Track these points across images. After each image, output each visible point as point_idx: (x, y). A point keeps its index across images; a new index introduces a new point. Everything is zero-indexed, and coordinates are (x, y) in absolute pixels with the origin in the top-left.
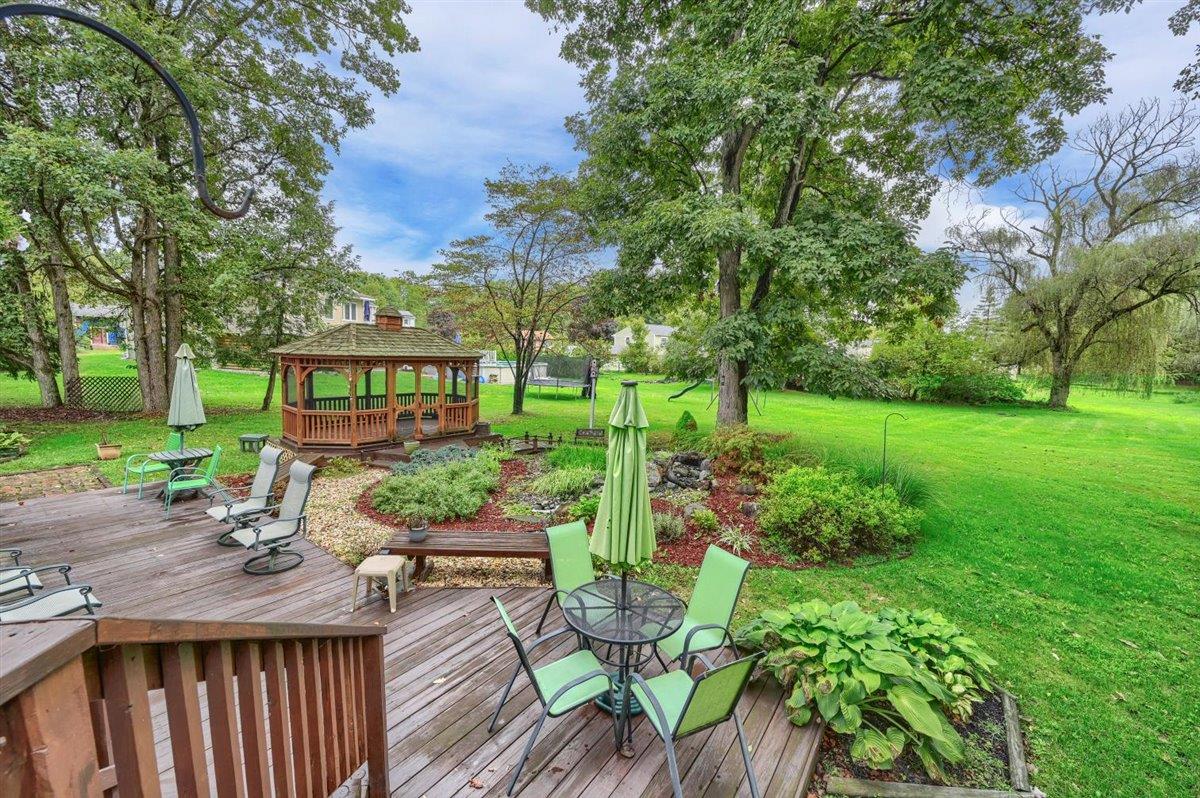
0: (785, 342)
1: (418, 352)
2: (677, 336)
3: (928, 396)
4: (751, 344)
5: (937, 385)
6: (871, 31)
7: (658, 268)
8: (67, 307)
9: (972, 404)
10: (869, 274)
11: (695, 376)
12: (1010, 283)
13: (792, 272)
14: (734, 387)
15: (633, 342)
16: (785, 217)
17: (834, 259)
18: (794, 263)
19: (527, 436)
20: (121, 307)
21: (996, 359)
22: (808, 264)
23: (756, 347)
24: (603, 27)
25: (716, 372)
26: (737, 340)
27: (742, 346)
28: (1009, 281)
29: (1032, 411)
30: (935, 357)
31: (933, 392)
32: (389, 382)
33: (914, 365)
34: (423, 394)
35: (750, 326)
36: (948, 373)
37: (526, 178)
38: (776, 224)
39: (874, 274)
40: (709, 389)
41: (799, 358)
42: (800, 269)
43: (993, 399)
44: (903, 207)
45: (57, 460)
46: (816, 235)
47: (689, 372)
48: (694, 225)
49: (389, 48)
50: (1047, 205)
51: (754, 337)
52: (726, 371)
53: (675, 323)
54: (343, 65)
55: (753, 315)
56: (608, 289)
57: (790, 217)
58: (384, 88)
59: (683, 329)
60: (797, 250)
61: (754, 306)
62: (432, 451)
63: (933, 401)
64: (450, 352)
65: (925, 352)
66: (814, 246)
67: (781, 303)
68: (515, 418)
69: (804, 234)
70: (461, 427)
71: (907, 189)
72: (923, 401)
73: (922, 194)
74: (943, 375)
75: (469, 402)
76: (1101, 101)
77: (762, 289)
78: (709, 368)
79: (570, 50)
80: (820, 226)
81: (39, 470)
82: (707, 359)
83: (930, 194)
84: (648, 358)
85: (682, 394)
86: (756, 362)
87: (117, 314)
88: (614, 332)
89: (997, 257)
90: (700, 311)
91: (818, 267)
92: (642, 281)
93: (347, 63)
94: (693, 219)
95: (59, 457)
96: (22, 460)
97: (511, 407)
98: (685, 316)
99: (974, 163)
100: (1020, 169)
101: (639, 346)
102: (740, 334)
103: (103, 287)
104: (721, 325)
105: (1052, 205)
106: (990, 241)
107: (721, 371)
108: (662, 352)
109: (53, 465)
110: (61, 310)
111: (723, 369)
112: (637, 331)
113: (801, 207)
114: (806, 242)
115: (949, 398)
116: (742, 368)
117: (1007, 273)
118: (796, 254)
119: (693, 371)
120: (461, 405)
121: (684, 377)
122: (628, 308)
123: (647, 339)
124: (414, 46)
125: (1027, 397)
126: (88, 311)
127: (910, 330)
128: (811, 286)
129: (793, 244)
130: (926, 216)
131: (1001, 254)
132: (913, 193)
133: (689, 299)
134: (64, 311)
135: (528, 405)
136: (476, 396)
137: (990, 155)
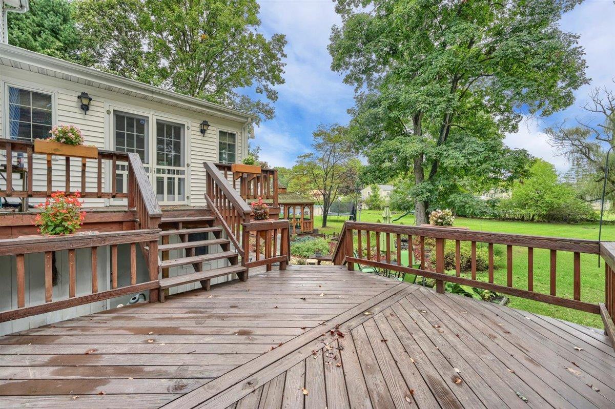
0: (446, 193)
1: (294, 201)
2: (396, 192)
3: (541, 219)
4: (429, 194)
5: (545, 212)
6: (474, 67)
7: (387, 164)
9: (569, 223)
10: (479, 164)
11: (405, 209)
12: (586, 156)
13: (445, 164)
14: (423, 213)
15: (372, 194)
16: (443, 139)
17: (463, 158)
18: (446, 160)
19: (334, 234)
21: (582, 198)
22: (451, 161)
23: (431, 195)
24: (360, 70)
25: (415, 207)
26: (423, 193)
27: (425, 195)
28: (585, 155)
29: (607, 226)
30: (542, 198)
31: (544, 217)
32: (302, 213)
33: (531, 202)
34: (296, 218)
35: (428, 187)
36: (550, 206)
37: (328, 129)
38: (439, 144)
39: (482, 164)
40: (413, 217)
41: (450, 200)
42: (447, 162)
43: (582, 220)
44: (505, 128)
46: (456, 148)
47: (402, 207)
48: (402, 150)
49: (273, 83)
50: (605, 112)
51: (430, 191)
52: (420, 207)
53: (394, 186)
54: (257, 92)
55: (429, 182)
56: (365, 174)
57: (445, 139)
58: (273, 99)
59: (399, 188)
60: (446, 155)
61: (430, 178)
62: (301, 238)
63: (544, 222)
64: (305, 201)
65: (536, 195)
66: (454, 153)
67: (442, 177)
68: (324, 229)
69: (450, 148)
70: (308, 231)
71: (506, 120)
72: (538, 222)
73: (513, 122)
74: (547, 207)
75: (311, 220)
76: (588, 83)
77: (434, 171)
78: (412, 205)
79: (347, 80)
80: (458, 144)
82: (410, 201)
83: (517, 122)
84: (380, 202)
85: (399, 219)
86: (432, 202)
88: (361, 190)
89: (577, 143)
90: (406, 179)
91: (456, 162)
92: (381, 170)
93: (258, 91)
94: (402, 148)
97: (321, 225)
98: (400, 182)
99: (540, 106)
100: (562, 109)
101: (375, 196)
102: (424, 190)
104: (415, 187)
105: (609, 112)
106: (571, 134)
107: (417, 207)
108: (388, 199)
111: (417, 205)
112: (374, 189)
113: (450, 134)
114: (450, 152)
115: (554, 220)
116: (426, 205)
117: (584, 151)
118: (446, 157)
119: (404, 207)
120: (309, 222)
121: (400, 209)
122: (374, 181)
123: (379, 193)
124: (283, 82)
125: (604, 218)
127: (512, 186)
128: (455, 169)
129: (445, 153)
130: (517, 132)
131: (579, 140)
132: (508, 122)
133: (401, 175)
135: (328, 224)
136: (313, 219)
137: (547, 102)
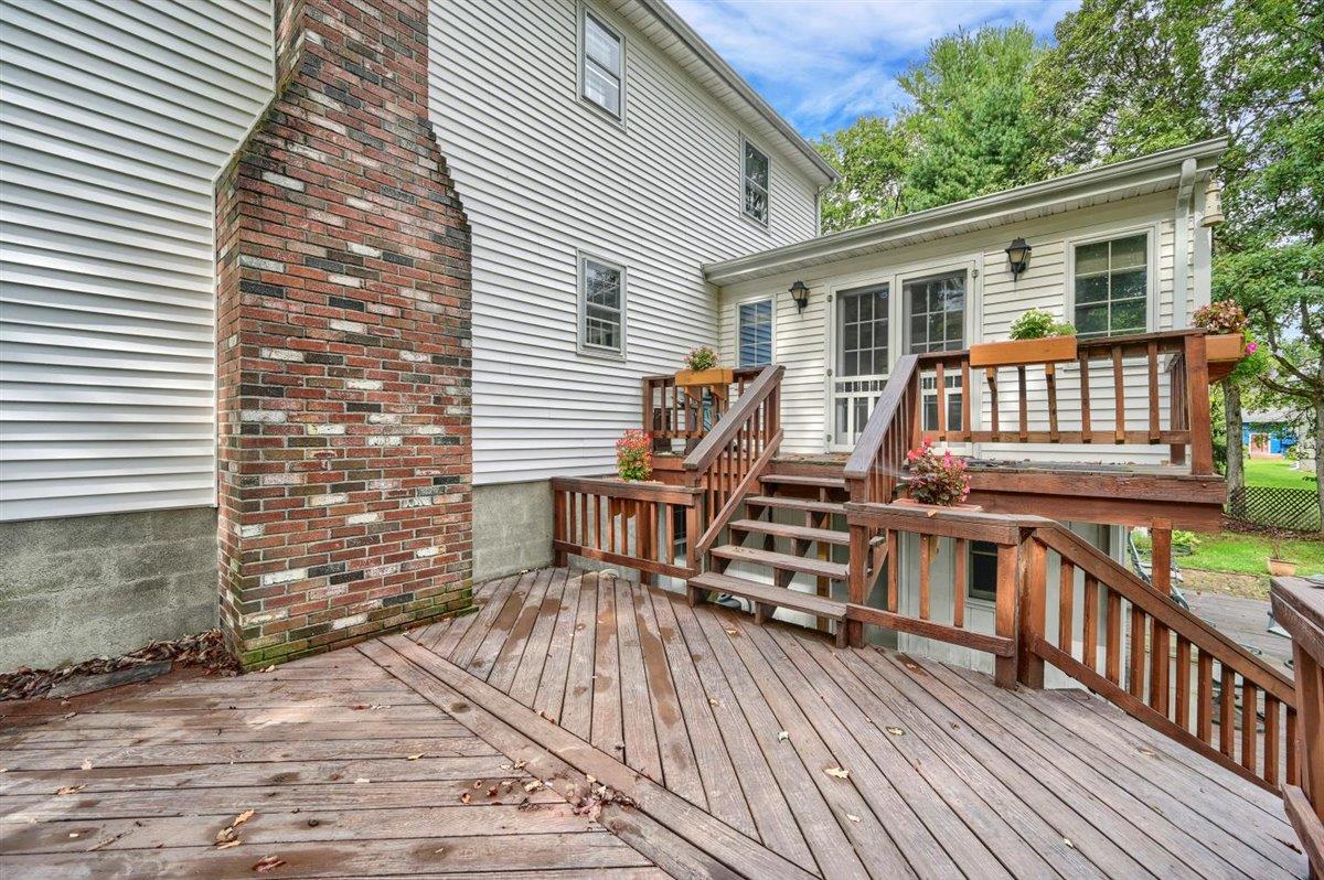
8: (1238, 414)
20: (1298, 410)
45: (1224, 564)
81: (1208, 569)
87: (1293, 418)
95: (1227, 563)
96: (1191, 557)
103: (1280, 389)
109: (1220, 568)
110: (1232, 417)
126: (1257, 417)
134: (1235, 419)
